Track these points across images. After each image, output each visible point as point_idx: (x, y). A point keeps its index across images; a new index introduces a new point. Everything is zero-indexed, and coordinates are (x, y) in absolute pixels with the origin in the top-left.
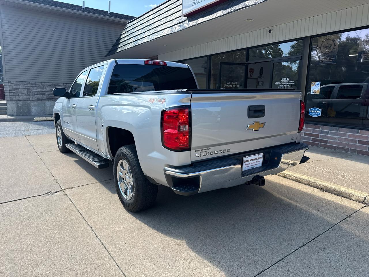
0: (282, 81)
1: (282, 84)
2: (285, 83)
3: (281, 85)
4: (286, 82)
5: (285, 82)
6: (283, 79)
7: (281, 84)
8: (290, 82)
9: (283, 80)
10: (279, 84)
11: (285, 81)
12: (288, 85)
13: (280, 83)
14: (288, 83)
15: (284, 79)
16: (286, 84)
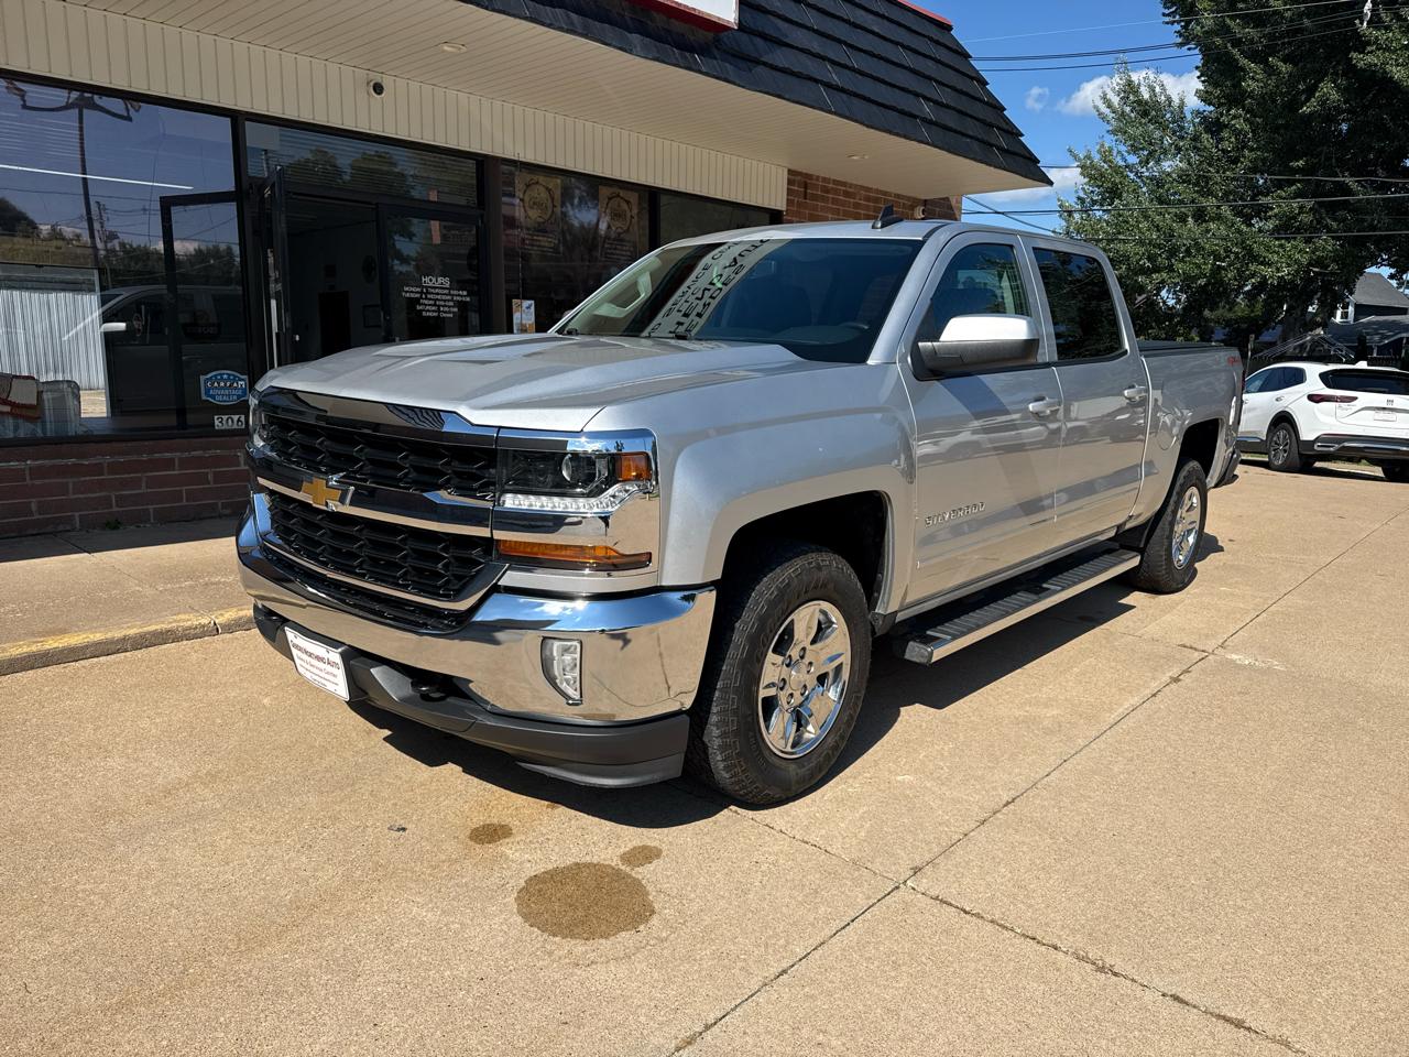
0: (426, 287)
1: (429, 296)
2: (438, 294)
3: (426, 302)
4: (440, 291)
5: (437, 291)
6: (431, 280)
7: (426, 298)
8: (455, 292)
9: (431, 285)
10: (418, 295)
11: (436, 288)
12: (451, 304)
13: (422, 292)
14: (449, 294)
15: (434, 280)
16: (444, 297)
